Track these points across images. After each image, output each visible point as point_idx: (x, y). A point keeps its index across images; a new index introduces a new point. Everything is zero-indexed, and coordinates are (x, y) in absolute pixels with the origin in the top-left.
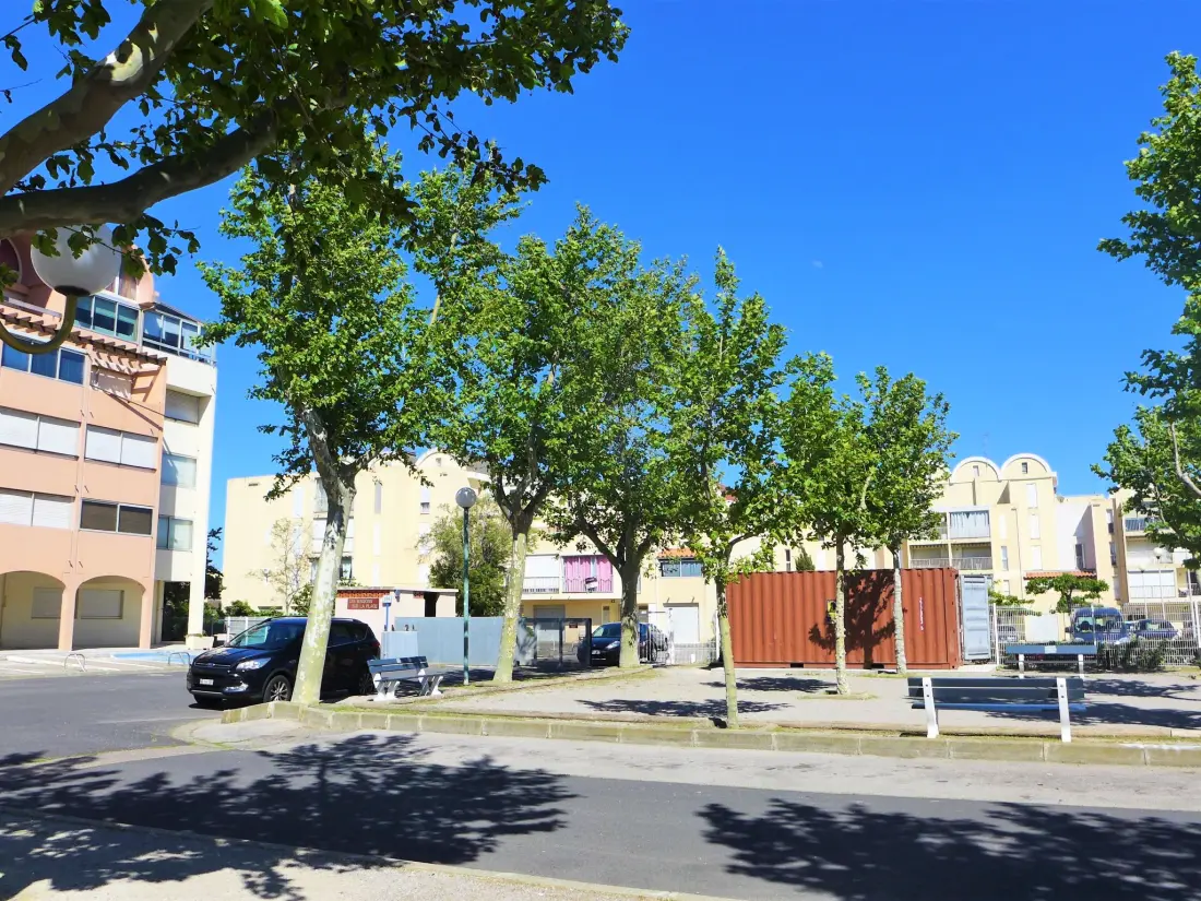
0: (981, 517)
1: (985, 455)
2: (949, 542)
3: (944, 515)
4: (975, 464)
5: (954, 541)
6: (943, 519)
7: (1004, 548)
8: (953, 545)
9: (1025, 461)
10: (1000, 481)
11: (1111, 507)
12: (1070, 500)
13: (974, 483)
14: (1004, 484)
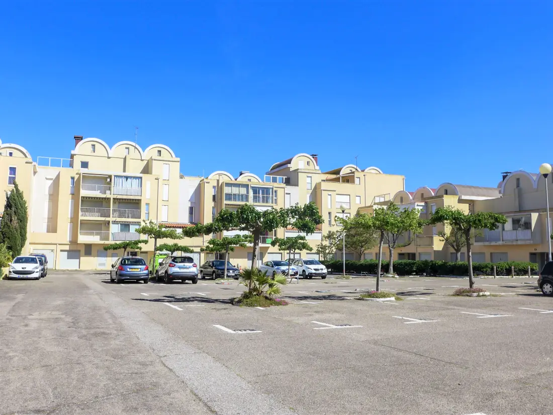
0: (136, 182)
1: (134, 141)
2: (112, 197)
3: (110, 177)
4: (128, 146)
5: (115, 197)
6: (109, 180)
7: (147, 204)
8: (114, 199)
9: (159, 149)
10: (142, 160)
11: (216, 185)
12: (187, 179)
13: (125, 159)
14: (145, 162)
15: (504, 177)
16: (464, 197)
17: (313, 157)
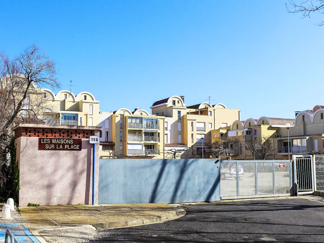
3: (59, 114)
4: (66, 93)
9: (85, 95)
10: (74, 102)
11: (122, 117)
12: (104, 114)
13: (65, 102)
15: (296, 114)
16: (273, 126)
17: (181, 98)
